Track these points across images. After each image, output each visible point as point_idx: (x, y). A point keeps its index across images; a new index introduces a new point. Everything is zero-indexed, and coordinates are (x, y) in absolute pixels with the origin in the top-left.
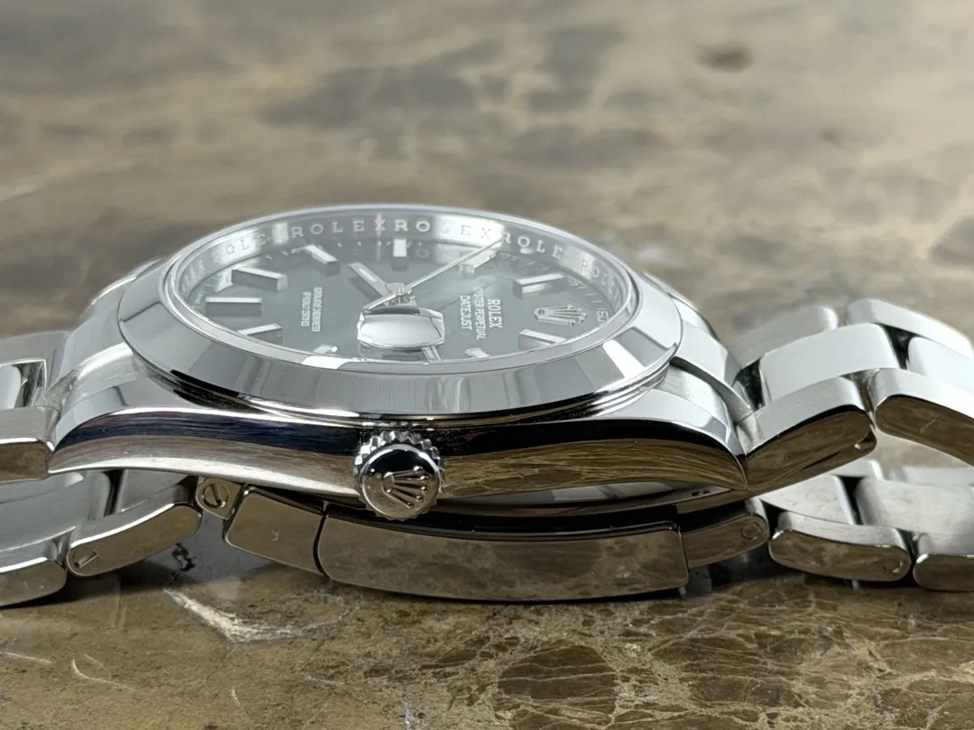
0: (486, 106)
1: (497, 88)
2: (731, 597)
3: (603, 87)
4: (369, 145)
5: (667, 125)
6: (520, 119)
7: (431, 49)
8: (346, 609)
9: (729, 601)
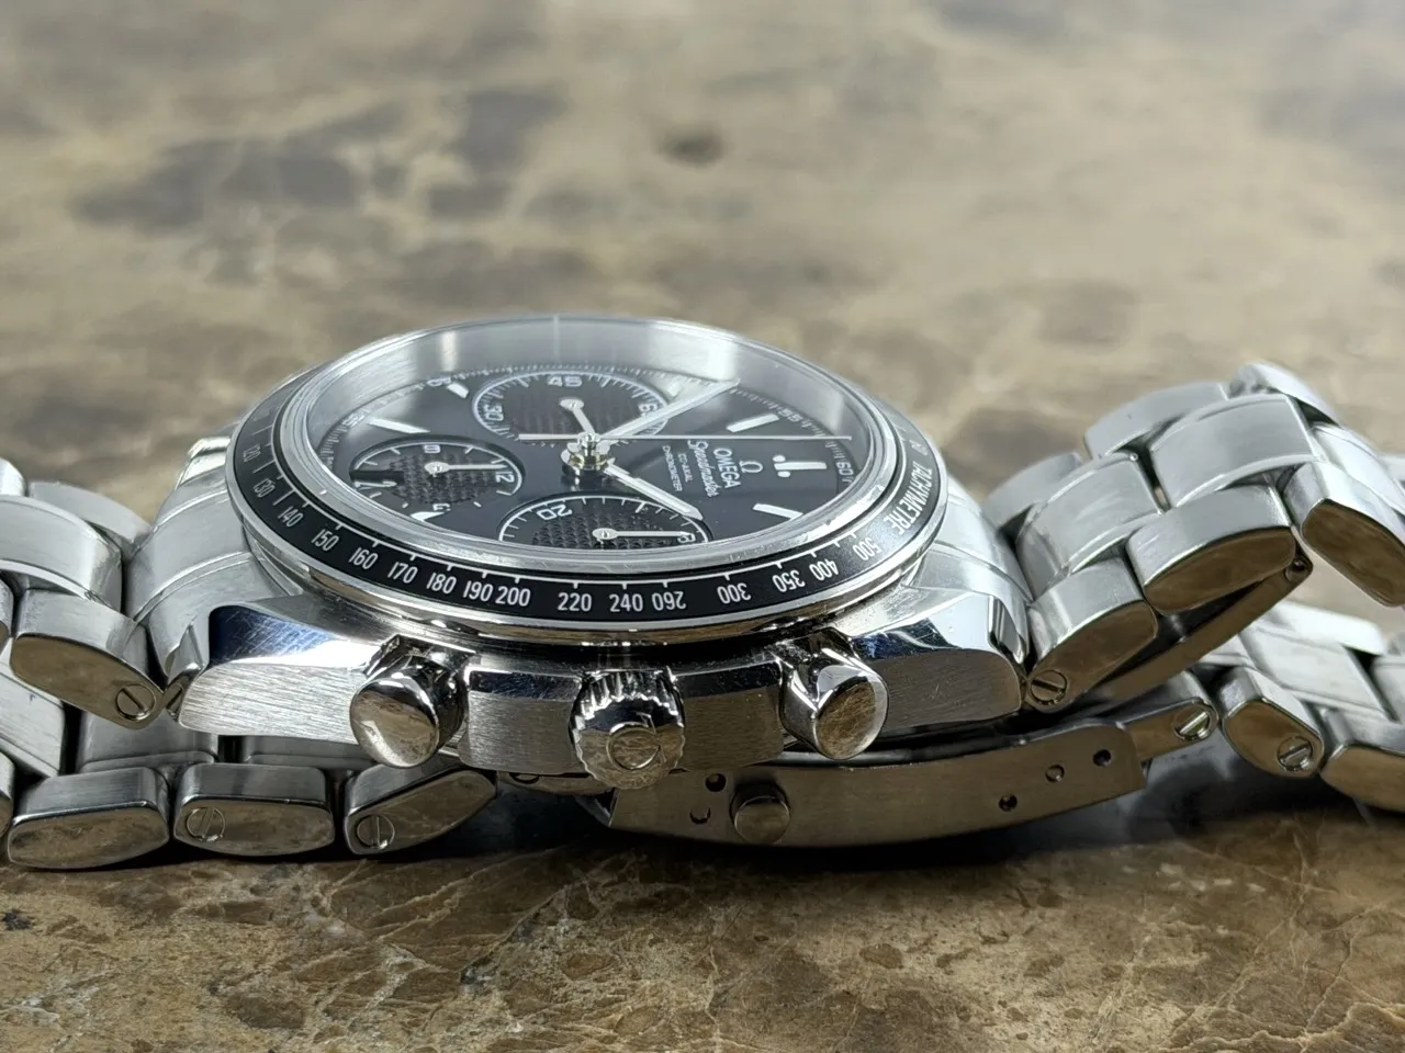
0: (372, 205)
1: (389, 179)
2: (605, 1032)
3: (530, 181)
4: (210, 259)
5: (605, 246)
6: (413, 227)
7: (312, 114)
8: (62, 1035)
9: (602, 1040)
